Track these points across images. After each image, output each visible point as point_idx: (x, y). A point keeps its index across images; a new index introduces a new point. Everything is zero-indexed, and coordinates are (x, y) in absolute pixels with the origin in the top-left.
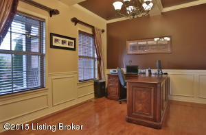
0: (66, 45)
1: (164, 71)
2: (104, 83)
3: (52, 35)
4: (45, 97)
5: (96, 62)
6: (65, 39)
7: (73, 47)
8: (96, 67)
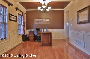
0: (14, 19)
1: (48, 30)
2: (26, 35)
3: (9, 14)
4: (7, 42)
5: (23, 27)
6: (13, 17)
7: (16, 20)
8: (23, 29)
